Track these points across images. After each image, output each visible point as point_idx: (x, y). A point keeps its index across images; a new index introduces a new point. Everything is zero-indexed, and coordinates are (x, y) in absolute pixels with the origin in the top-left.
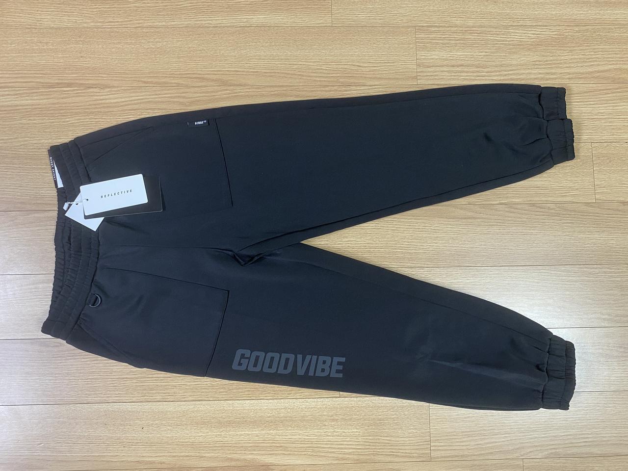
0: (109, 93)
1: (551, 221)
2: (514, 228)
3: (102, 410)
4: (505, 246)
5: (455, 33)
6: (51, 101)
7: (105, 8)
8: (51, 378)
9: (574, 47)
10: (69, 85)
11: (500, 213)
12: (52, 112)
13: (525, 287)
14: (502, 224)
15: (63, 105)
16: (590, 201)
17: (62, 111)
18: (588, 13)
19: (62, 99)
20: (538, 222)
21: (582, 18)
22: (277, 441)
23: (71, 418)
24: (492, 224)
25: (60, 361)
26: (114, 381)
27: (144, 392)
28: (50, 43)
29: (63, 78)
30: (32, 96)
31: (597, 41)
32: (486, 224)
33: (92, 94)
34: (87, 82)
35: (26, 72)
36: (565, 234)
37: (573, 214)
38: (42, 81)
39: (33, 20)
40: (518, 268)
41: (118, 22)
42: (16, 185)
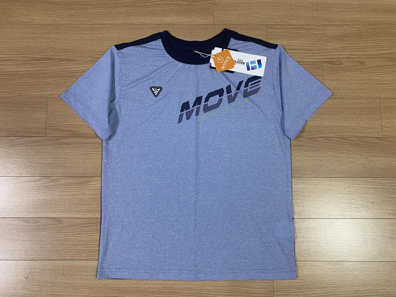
0: (73, 64)
1: (354, 149)
2: (329, 153)
3: (61, 265)
4: (324, 164)
5: (291, 29)
6: (38, 69)
7: (73, 12)
8: (30, 243)
9: (368, 38)
10: (49, 59)
11: (320, 143)
12: (38, 75)
13: (336, 191)
14: (321, 150)
15: (45, 71)
16: (379, 136)
17: (44, 75)
18: (376, 17)
19: (45, 67)
20: (345, 149)
21: (373, 20)
22: (173, 288)
23: (42, 269)
24: (315, 150)
25: (37, 233)
26: (70, 246)
27: (89, 254)
28: (38, 33)
29: (46, 55)
30: (26, 66)
31: (383, 35)
32: (311, 150)
33: (63, 65)
34: (61, 58)
35: (23, 51)
36: (362, 157)
37: (368, 144)
38: (33, 56)
39: (29, 20)
40: (332, 179)
41: (81, 21)
42: (14, 120)
